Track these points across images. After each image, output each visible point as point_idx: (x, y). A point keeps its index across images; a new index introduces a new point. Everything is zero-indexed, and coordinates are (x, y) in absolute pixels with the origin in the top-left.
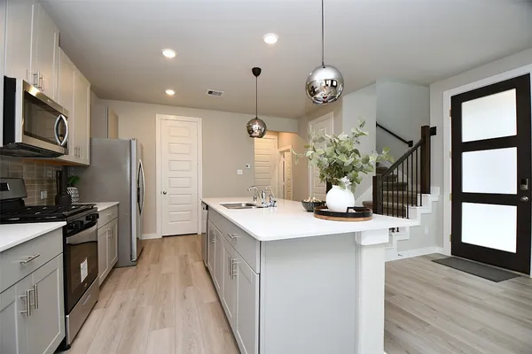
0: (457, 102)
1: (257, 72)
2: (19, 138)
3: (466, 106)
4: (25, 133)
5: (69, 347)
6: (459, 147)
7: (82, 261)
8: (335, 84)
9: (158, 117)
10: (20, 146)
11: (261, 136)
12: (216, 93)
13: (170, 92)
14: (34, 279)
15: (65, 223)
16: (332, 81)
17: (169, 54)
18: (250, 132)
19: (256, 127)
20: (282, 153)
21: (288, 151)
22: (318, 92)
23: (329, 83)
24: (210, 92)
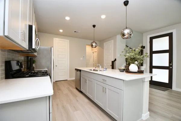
0: (151, 39)
1: (94, 26)
3: (154, 40)
6: (152, 52)
8: (131, 33)
10: (33, 49)
11: (96, 47)
12: (77, 32)
13: (61, 31)
17: (67, 18)
18: (92, 46)
19: (94, 44)
20: (93, 52)
21: (96, 52)
22: (125, 35)
23: (129, 33)
24: (75, 32)
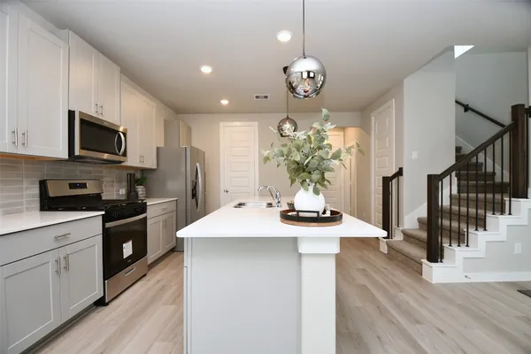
2: (77, 152)
4: (82, 148)
5: (107, 304)
7: (126, 241)
9: (222, 124)
10: (80, 157)
12: (262, 97)
13: (225, 102)
14: (68, 250)
15: (104, 213)
16: (309, 72)
17: (206, 70)
19: (286, 126)
24: (257, 97)
